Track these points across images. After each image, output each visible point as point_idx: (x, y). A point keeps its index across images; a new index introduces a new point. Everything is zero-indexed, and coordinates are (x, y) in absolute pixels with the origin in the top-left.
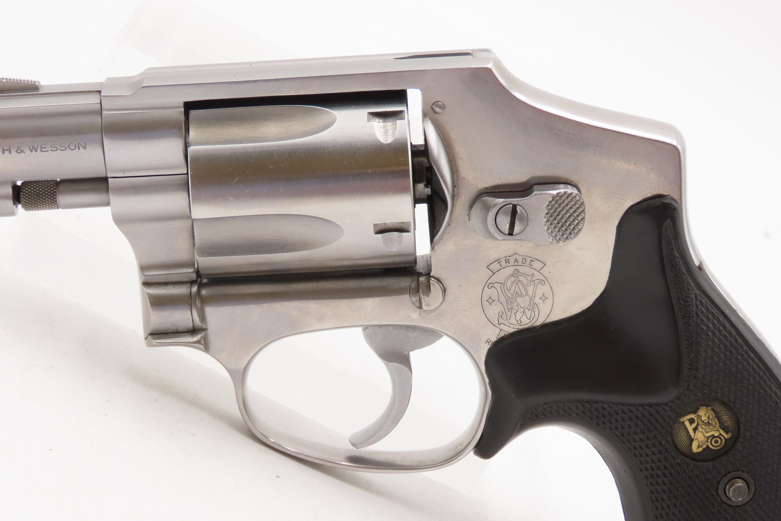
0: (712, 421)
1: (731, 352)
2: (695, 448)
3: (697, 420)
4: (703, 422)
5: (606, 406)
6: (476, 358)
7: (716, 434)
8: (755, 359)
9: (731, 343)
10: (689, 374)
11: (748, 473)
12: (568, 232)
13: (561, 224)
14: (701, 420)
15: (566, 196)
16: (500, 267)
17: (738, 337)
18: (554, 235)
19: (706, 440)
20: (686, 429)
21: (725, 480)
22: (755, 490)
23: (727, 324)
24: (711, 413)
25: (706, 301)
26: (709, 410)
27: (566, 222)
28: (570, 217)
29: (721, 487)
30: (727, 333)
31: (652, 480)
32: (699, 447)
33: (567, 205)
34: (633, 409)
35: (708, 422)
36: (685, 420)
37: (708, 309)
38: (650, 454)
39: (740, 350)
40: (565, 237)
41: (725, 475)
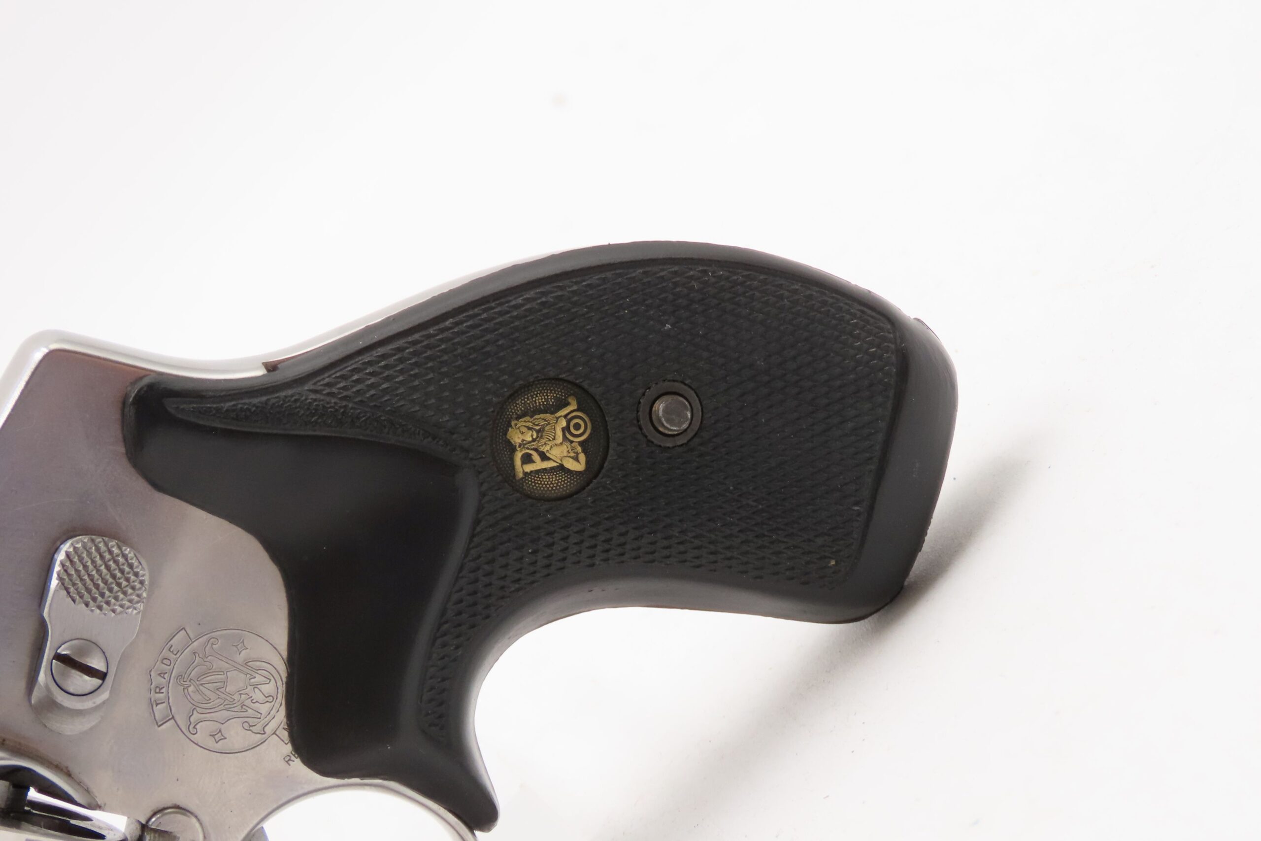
0: (538, 425)
1: (430, 359)
2: (577, 466)
3: (528, 449)
4: (534, 440)
5: (455, 597)
6: (312, 788)
7: (564, 423)
8: (457, 319)
9: (415, 354)
10: (441, 442)
11: (649, 388)
12: (133, 578)
13: (114, 586)
14: (530, 442)
15: (68, 564)
16: (164, 705)
17: (410, 339)
18: (128, 604)
19: (568, 444)
20: (538, 472)
21: (648, 429)
22: (683, 382)
23: (381, 351)
24: (521, 423)
25: (329, 377)
26: (516, 425)
27: (114, 576)
28: (108, 568)
29: (657, 439)
30: (394, 355)
31: (612, 552)
32: (576, 459)
33: (85, 567)
34: (474, 553)
35: (538, 432)
36: (521, 469)
37: (343, 377)
38: (563, 544)
39: (432, 340)
40: (138, 585)
41: (641, 428)
